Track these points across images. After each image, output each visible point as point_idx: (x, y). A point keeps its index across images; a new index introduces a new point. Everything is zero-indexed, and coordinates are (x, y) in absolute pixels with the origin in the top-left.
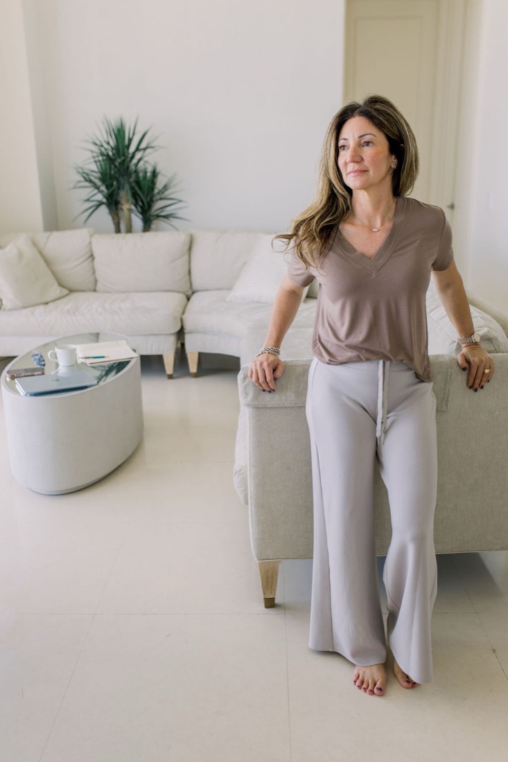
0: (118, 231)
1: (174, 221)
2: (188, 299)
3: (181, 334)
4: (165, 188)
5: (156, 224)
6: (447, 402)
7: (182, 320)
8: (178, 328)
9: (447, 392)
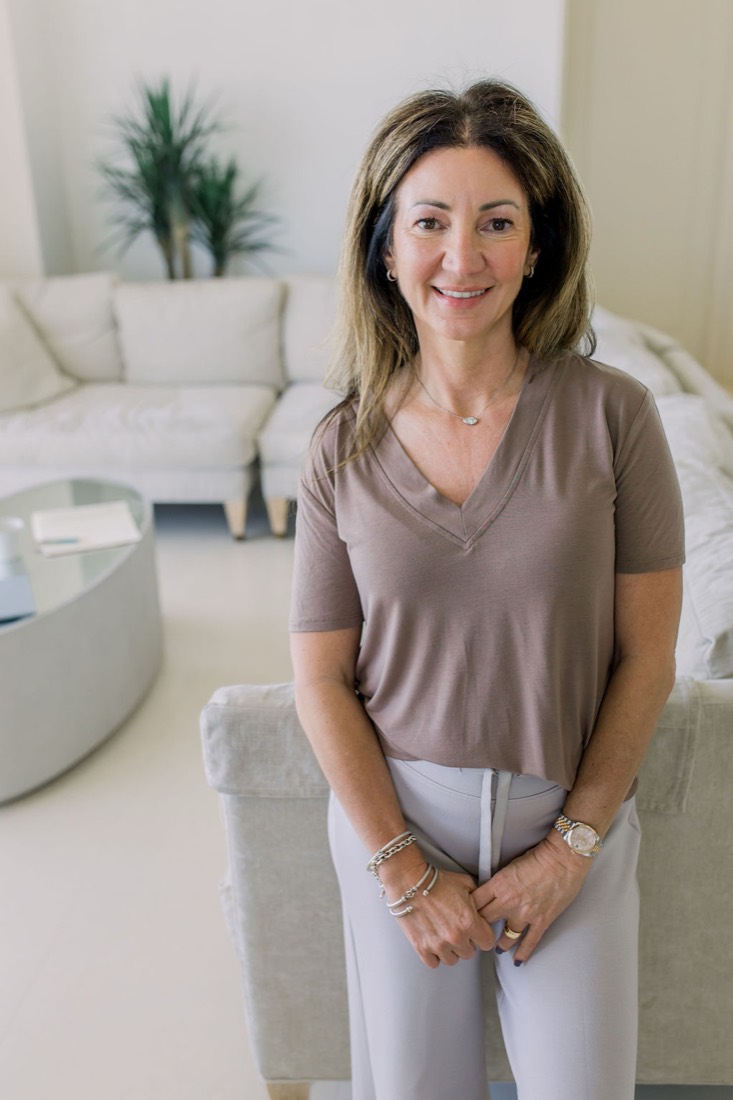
0: (172, 276)
1: (265, 257)
2: (279, 395)
3: (256, 465)
4: (251, 197)
5: (234, 261)
6: (680, 795)
7: (256, 445)
8: (249, 456)
9: (680, 775)
